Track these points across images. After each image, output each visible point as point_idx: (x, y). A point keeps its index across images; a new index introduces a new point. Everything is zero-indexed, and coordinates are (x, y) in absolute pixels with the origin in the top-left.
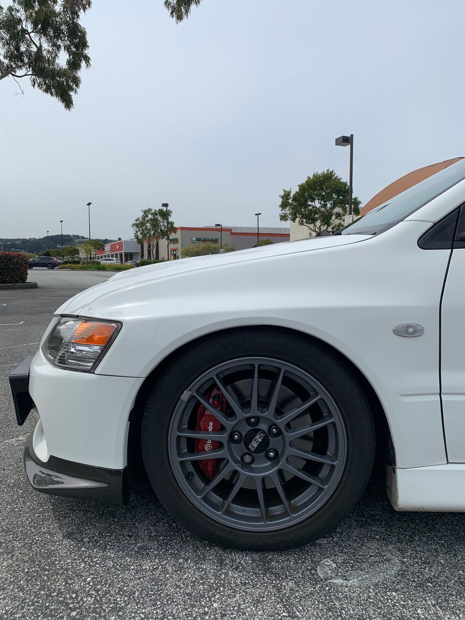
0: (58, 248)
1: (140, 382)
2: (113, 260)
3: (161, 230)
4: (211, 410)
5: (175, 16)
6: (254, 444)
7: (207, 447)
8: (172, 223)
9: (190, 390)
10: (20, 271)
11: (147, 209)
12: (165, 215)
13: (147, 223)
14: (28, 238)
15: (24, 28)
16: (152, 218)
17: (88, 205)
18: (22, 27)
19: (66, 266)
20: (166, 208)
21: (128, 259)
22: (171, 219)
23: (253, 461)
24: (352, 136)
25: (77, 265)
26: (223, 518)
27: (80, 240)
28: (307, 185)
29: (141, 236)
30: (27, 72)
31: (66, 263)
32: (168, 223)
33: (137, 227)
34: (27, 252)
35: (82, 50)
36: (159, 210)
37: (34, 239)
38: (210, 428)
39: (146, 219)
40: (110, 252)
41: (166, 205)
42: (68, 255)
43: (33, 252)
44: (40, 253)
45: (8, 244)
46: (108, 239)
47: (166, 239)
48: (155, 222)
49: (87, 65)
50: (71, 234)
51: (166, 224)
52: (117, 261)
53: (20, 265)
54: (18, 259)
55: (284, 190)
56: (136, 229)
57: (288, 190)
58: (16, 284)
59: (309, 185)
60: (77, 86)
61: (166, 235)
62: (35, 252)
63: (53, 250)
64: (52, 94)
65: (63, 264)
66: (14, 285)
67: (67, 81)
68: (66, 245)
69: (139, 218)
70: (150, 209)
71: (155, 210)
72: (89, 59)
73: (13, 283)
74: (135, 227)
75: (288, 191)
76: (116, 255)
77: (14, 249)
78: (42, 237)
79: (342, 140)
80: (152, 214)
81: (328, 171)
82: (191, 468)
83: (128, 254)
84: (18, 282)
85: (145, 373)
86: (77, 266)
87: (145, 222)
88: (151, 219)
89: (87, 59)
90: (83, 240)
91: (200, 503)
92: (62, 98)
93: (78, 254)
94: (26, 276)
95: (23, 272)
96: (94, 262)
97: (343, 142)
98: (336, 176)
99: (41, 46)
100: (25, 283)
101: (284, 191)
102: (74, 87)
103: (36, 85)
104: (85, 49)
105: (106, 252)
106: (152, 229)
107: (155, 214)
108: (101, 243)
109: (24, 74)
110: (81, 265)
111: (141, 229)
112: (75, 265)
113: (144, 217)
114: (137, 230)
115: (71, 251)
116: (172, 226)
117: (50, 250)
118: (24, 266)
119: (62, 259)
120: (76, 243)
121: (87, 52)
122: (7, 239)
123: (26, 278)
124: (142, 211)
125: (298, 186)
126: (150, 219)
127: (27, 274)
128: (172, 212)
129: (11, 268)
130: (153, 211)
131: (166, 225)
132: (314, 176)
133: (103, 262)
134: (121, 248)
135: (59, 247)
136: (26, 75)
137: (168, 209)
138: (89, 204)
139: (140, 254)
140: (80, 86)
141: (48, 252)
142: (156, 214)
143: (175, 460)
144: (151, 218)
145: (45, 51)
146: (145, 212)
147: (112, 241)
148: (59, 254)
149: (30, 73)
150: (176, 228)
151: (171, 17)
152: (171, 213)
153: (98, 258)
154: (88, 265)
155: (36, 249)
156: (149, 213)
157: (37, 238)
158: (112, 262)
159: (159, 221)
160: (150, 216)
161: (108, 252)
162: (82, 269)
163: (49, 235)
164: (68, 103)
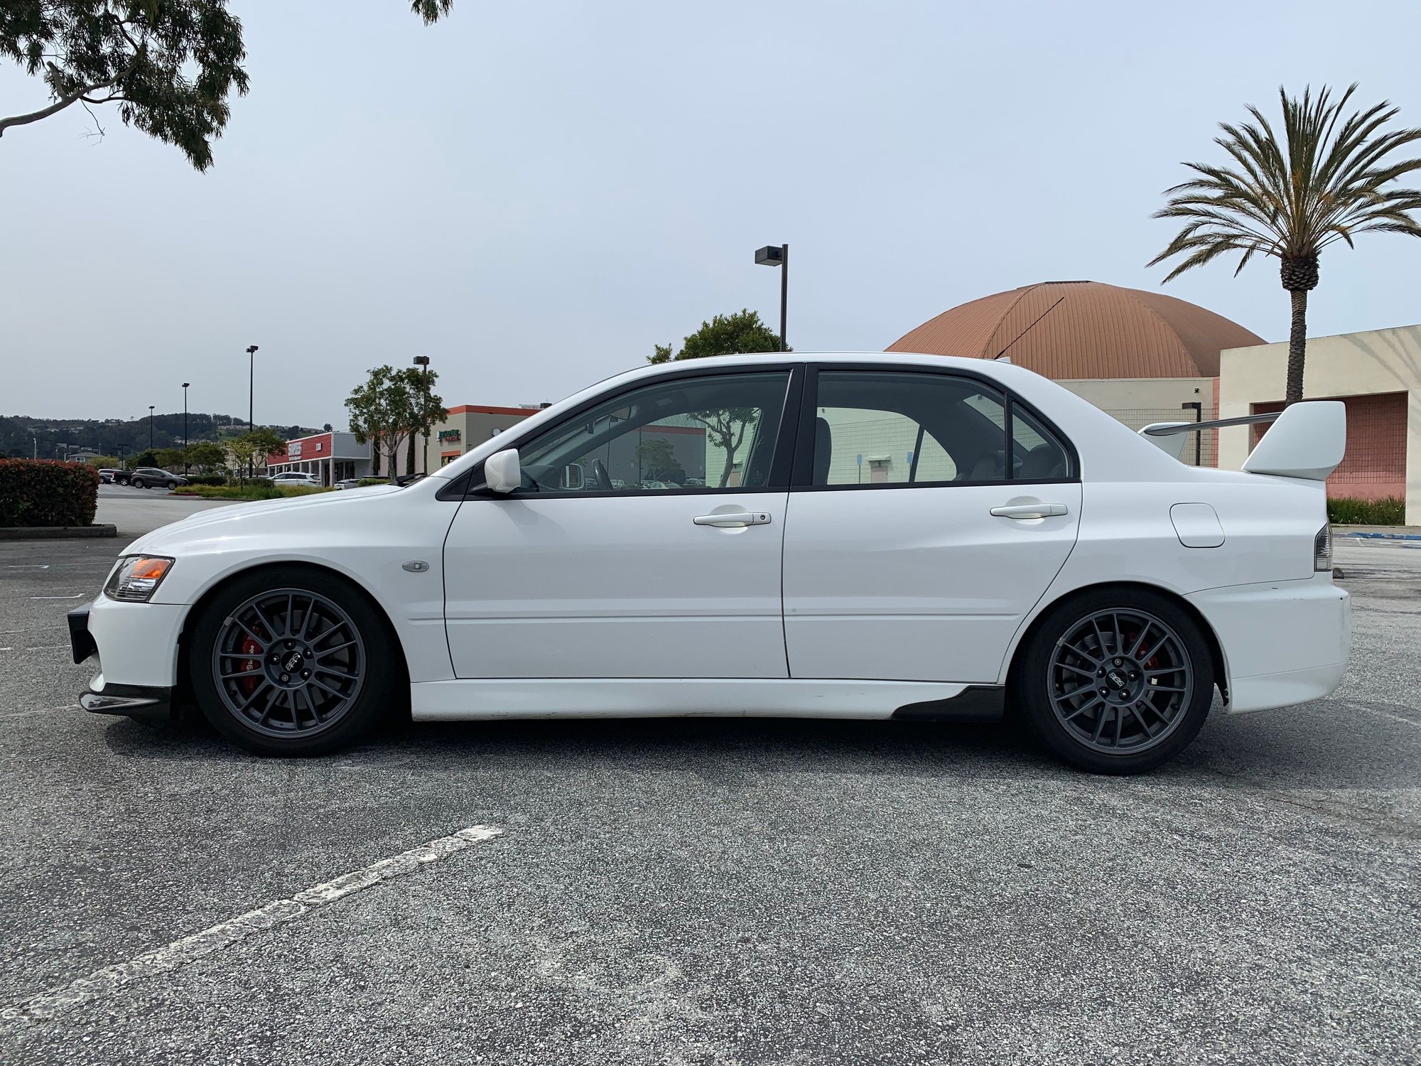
0: (176, 445)
1: (188, 608)
2: (304, 477)
3: (412, 414)
4: (252, 636)
5: (422, 11)
6: (290, 665)
7: (249, 667)
8: (437, 400)
9: (232, 616)
10: (80, 501)
11: (380, 368)
12: (422, 381)
13: (380, 399)
14: (102, 420)
15: (110, 12)
16: (393, 387)
17: (248, 350)
18: (106, 11)
19: (191, 488)
20: (423, 366)
21: (342, 475)
22: (434, 391)
23: (289, 681)
24: (785, 246)
25: (217, 487)
26: (260, 728)
27: (232, 427)
28: (701, 339)
29: (366, 426)
30: (114, 93)
31: (192, 481)
32: (428, 398)
33: (358, 407)
34: (97, 453)
35: (231, 60)
36: (408, 370)
37: (118, 421)
38: (252, 651)
39: (378, 390)
40: (299, 458)
41: (423, 360)
42: (198, 462)
43: (112, 455)
44: (131, 456)
45: (51, 433)
46: (300, 427)
47: (423, 434)
48: (397, 396)
49: (242, 89)
50: (210, 413)
51: (422, 401)
52: (312, 480)
53: (79, 489)
54: (75, 477)
55: (656, 346)
56: (354, 411)
57: (665, 346)
58: (69, 528)
59: (705, 339)
60: (222, 123)
61: (422, 426)
62: (119, 453)
63: (163, 451)
64: (165, 138)
65: (186, 484)
66: (66, 529)
67: (200, 114)
68: (195, 438)
69: (362, 387)
70: (386, 367)
71: (400, 371)
72: (245, 76)
73: (63, 525)
74: (352, 406)
75: (665, 348)
76: (315, 465)
77: (65, 445)
78: (137, 419)
79: (766, 255)
80: (392, 379)
81: (744, 312)
82: (234, 687)
83: (342, 463)
84: (73, 524)
85: (193, 602)
86: (218, 490)
87: (375, 397)
88: (389, 389)
89: (241, 78)
90: (238, 427)
91: (240, 715)
92: (188, 147)
93: (223, 461)
94: (93, 512)
95: (85, 503)
96: (256, 482)
97: (768, 258)
98: (759, 323)
99: (144, 45)
100: (90, 525)
101: (658, 348)
102: (215, 124)
103: (132, 120)
104: (237, 59)
105: (290, 459)
106: (392, 411)
107: (399, 378)
108: (276, 437)
109: (107, 97)
110: (227, 488)
111: (365, 411)
112: (213, 488)
113: (373, 384)
114: (357, 413)
115: (205, 453)
116: (438, 406)
117: (156, 450)
118: (89, 491)
119: (184, 471)
120: (220, 434)
121: (242, 64)
122: (48, 421)
123: (93, 515)
124: (368, 371)
125: (686, 339)
126: (386, 390)
127: (95, 507)
128: (437, 376)
129: (61, 495)
130: (394, 373)
131: (423, 403)
132: (715, 322)
133: (279, 482)
134: (325, 450)
135: (179, 442)
136: (110, 99)
137: (428, 370)
138: (253, 349)
139: (371, 465)
140: (228, 123)
141: (149, 455)
142: (402, 380)
143: (219, 678)
144: (390, 387)
145: (154, 54)
146: (376, 374)
147: (309, 432)
148: (175, 461)
149: (120, 94)
150: (446, 411)
151: (414, 12)
152: (435, 378)
153: (272, 470)
154: (242, 488)
155: (120, 447)
156: (384, 376)
157: (125, 421)
158: (301, 481)
159: (408, 393)
160: (387, 384)
161: (296, 458)
162: (229, 496)
163: (155, 414)
164: (201, 157)
